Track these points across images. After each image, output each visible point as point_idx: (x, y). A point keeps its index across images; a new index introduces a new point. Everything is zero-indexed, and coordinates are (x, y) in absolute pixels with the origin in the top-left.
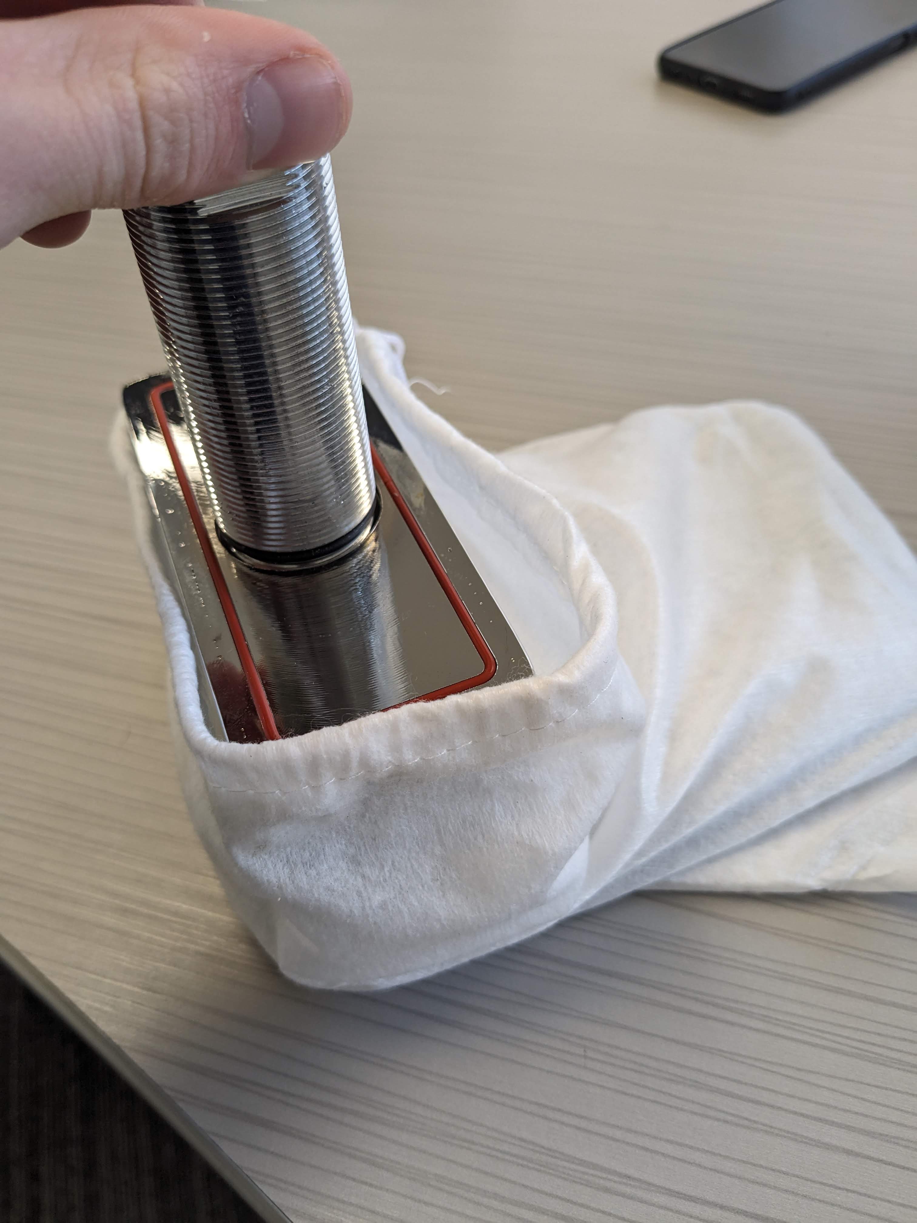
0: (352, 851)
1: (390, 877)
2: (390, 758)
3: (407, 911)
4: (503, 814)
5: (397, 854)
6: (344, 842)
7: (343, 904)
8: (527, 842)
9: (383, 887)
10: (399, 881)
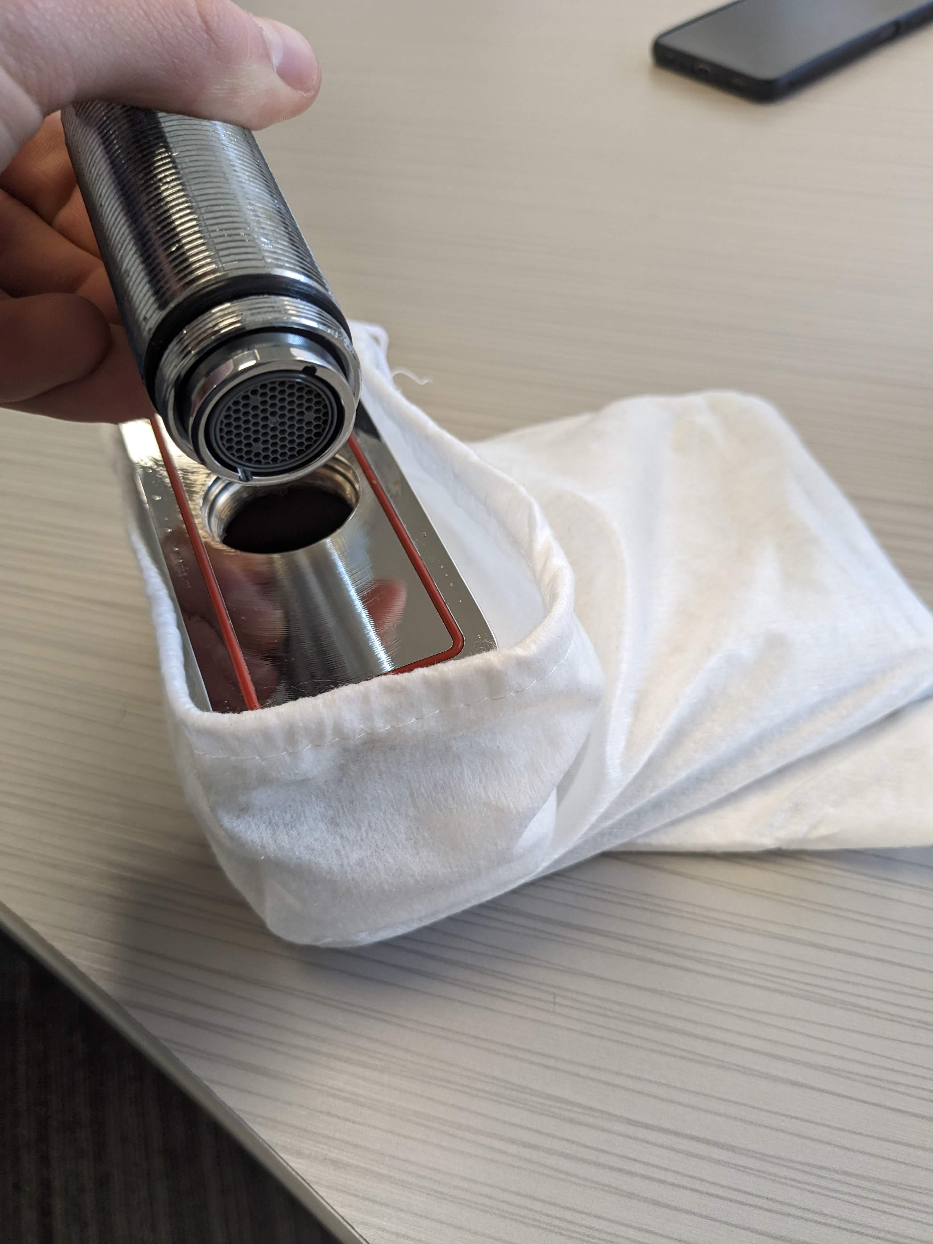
0: (331, 813)
1: (367, 837)
2: (362, 726)
3: (384, 868)
4: (471, 777)
5: (373, 815)
6: (323, 805)
7: (321, 861)
8: (494, 803)
9: (360, 846)
10: (376, 840)
